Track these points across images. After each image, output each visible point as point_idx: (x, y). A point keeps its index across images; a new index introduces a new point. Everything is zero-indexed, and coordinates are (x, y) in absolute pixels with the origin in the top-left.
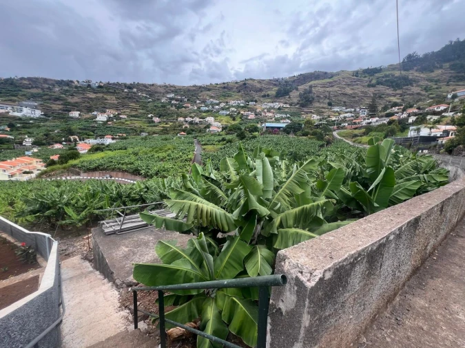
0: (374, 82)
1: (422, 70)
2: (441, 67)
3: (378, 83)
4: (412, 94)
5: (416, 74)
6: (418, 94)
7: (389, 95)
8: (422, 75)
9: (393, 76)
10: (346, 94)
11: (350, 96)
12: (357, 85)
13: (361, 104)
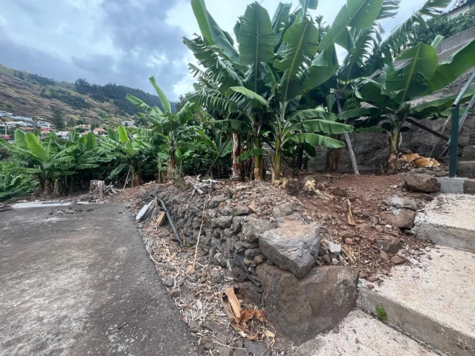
0: (48, 93)
1: (95, 98)
2: (108, 101)
3: (55, 97)
4: (91, 117)
5: (90, 100)
6: (96, 118)
7: (69, 112)
8: (95, 102)
9: (69, 94)
10: (9, 96)
11: (16, 100)
12: (24, 89)
13: (37, 114)
